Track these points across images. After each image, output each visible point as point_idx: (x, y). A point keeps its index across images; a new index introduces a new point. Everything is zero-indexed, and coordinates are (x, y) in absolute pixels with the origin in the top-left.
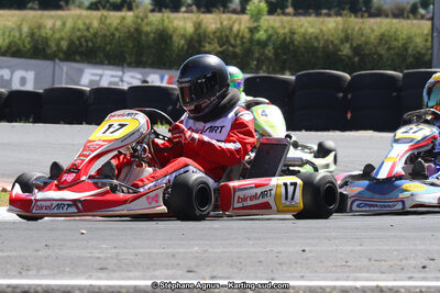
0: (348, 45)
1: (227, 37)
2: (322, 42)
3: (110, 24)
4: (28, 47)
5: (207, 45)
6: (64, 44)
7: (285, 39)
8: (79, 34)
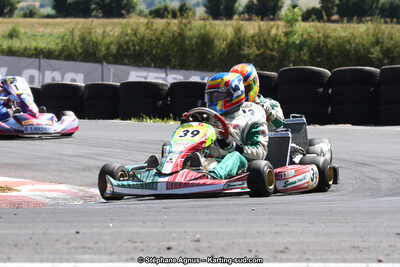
0: (378, 48)
1: (265, 41)
2: (353, 45)
3: (156, 30)
4: (80, 51)
5: (246, 48)
6: (114, 48)
7: (319, 43)
8: (127, 38)
